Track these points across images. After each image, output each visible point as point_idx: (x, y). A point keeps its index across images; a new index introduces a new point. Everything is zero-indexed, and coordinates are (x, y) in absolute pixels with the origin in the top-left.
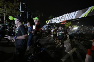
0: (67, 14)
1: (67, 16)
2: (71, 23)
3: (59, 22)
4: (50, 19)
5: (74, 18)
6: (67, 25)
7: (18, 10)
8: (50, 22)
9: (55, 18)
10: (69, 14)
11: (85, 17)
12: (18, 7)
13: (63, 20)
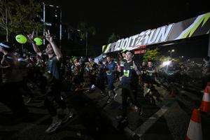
0: (149, 32)
1: (149, 35)
2: (158, 51)
3: (131, 49)
4: (111, 42)
5: (164, 39)
6: (149, 57)
7: (38, 20)
8: (110, 49)
9: (123, 40)
10: (153, 31)
11: (187, 39)
12: (39, 13)
13: (140, 44)
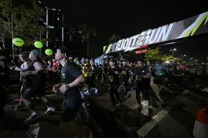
0: (149, 31)
1: (150, 35)
3: (132, 49)
4: (112, 42)
5: (165, 39)
6: (150, 56)
7: (41, 23)
8: (111, 50)
9: (124, 40)
10: (154, 31)
11: (189, 37)
12: (42, 17)
13: (141, 44)
